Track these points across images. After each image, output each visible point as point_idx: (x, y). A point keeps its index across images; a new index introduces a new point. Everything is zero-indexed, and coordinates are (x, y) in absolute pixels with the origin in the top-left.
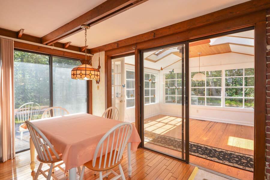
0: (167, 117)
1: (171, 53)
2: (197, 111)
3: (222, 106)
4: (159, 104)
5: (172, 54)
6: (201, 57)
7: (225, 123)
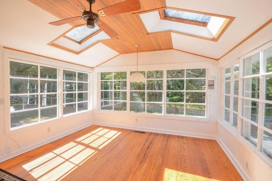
0: (100, 129)
1: (98, 42)
2: (137, 120)
3: (163, 114)
4: (93, 112)
5: (100, 43)
6: (139, 53)
7: (166, 135)
